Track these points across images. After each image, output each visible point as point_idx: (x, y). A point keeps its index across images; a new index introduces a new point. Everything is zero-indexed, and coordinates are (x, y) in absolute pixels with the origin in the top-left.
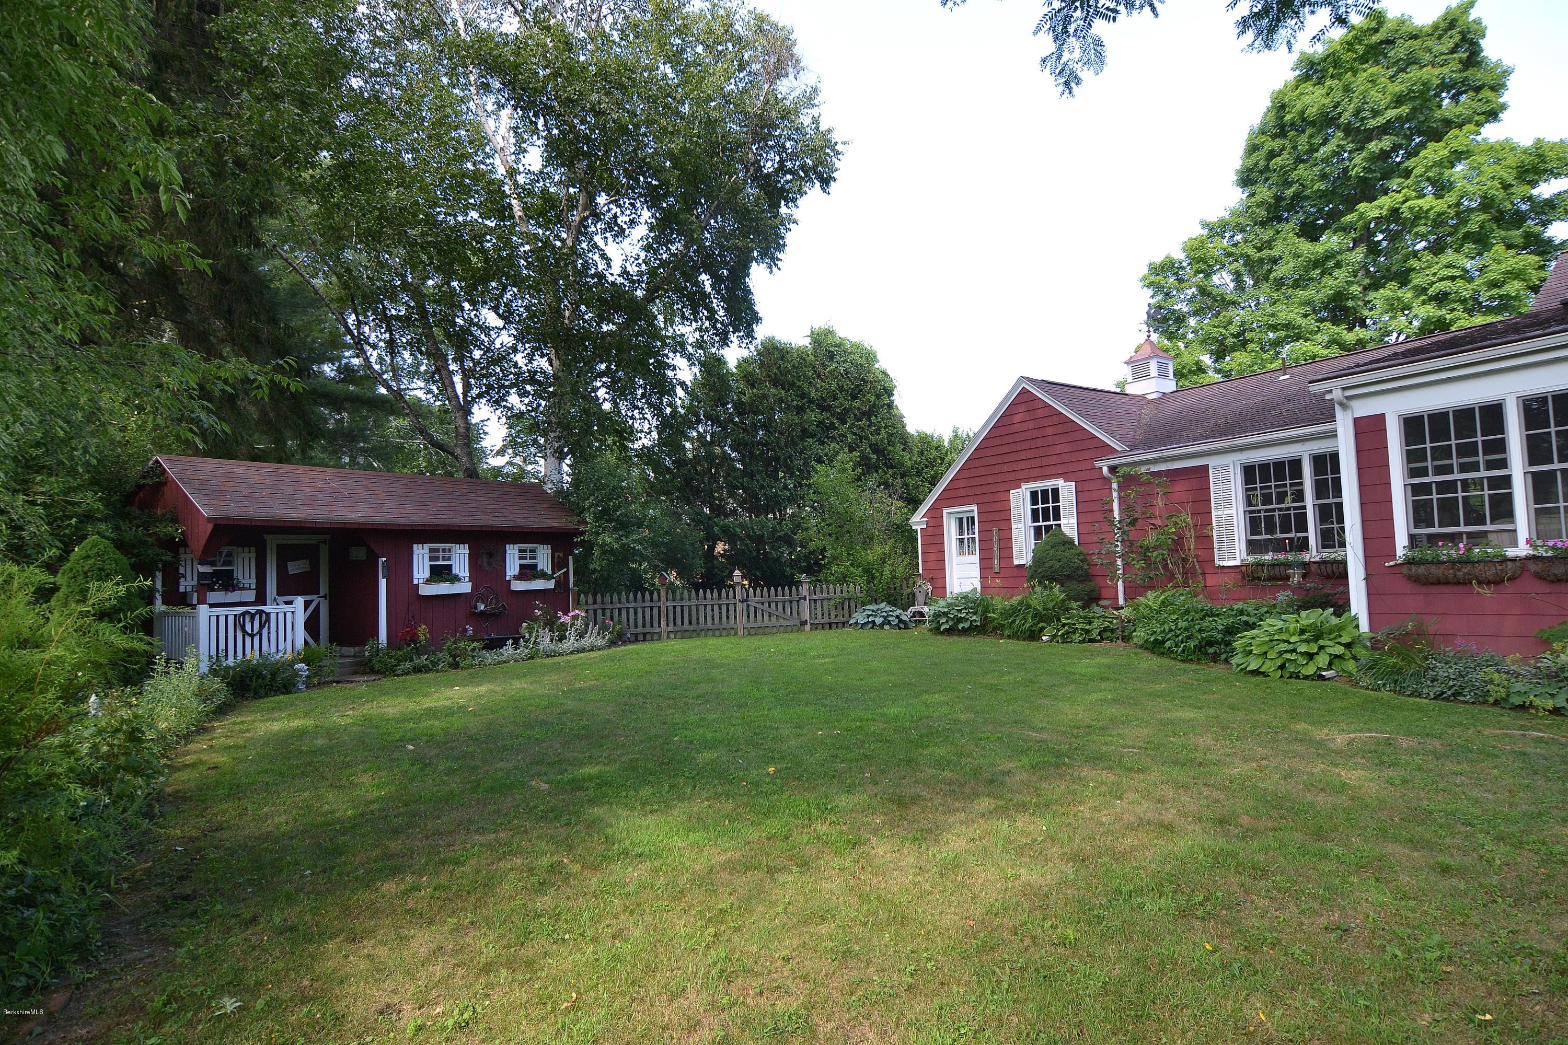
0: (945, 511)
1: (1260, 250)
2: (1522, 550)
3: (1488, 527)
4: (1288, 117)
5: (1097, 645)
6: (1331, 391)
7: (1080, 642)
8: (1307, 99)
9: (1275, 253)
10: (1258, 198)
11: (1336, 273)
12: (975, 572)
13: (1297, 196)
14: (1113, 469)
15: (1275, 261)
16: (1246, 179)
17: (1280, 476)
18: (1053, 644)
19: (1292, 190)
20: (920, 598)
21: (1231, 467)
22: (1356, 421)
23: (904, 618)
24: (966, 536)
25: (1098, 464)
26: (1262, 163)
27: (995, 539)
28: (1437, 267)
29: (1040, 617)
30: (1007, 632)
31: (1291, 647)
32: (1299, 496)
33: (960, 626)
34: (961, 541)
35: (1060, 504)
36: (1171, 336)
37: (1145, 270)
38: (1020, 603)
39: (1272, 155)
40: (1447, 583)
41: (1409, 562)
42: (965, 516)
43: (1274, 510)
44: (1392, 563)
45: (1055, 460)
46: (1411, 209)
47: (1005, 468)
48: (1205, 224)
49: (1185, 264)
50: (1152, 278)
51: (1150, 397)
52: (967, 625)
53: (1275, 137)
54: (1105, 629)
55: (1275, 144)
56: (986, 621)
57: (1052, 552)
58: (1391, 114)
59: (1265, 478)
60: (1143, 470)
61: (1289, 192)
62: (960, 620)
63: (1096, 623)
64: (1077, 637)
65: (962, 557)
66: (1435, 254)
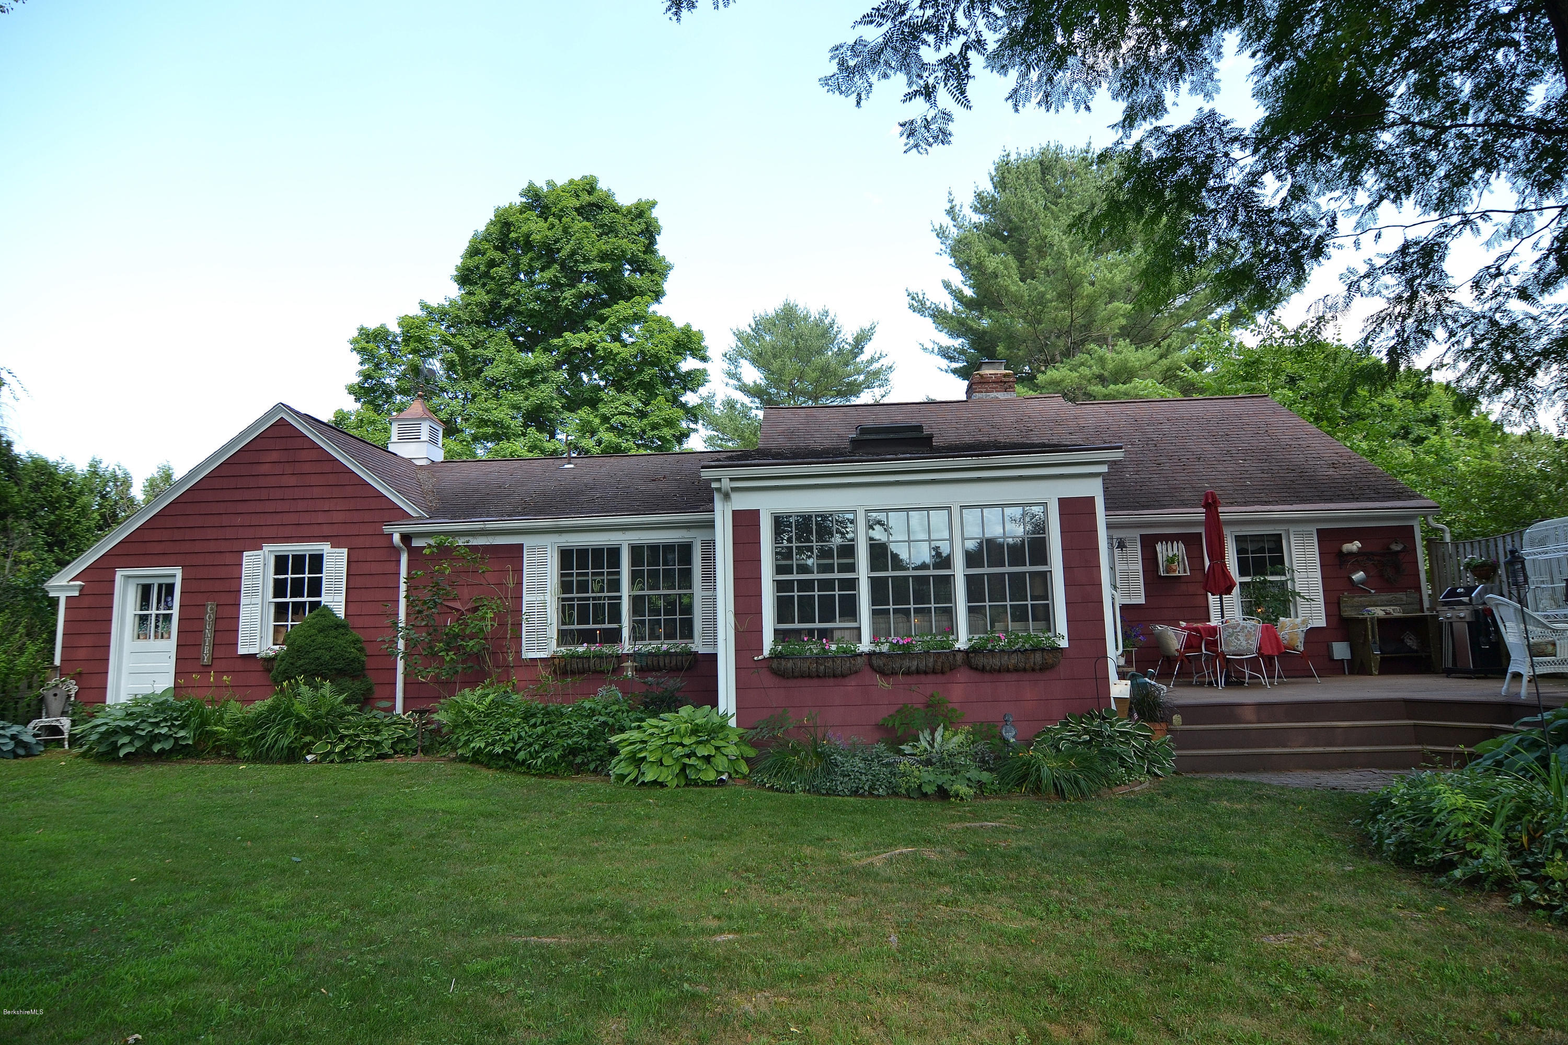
0: (120, 574)
1: (474, 347)
2: (865, 645)
3: (837, 624)
4: (513, 235)
5: (390, 761)
6: (719, 480)
7: (367, 759)
8: (533, 227)
9: (488, 353)
10: (476, 298)
11: (542, 386)
12: (170, 665)
13: (509, 310)
14: (406, 538)
15: (489, 361)
16: (465, 278)
17: (598, 564)
18: (325, 764)
19: (508, 301)
20: (55, 704)
21: (549, 549)
22: (735, 513)
23: (27, 738)
24: (153, 612)
25: (387, 529)
26: (482, 268)
27: (209, 616)
28: (618, 402)
29: (305, 727)
30: (246, 752)
31: (687, 751)
32: (615, 585)
33: (156, 748)
34: (143, 619)
35: (324, 575)
36: (377, 409)
37: (355, 334)
38: (273, 709)
39: (492, 264)
40: (810, 676)
41: (776, 656)
42: (156, 582)
43: (588, 599)
44: (760, 657)
45: (321, 518)
46: (604, 349)
47: (239, 520)
48: (424, 306)
49: (399, 339)
50: (364, 344)
51: (418, 463)
52: (168, 745)
53: (496, 248)
54: (400, 739)
55: (497, 255)
56: (204, 735)
57: (320, 639)
58: (597, 265)
59: (582, 565)
60: (461, 542)
61: (505, 303)
62: (156, 738)
63: (385, 734)
64: (361, 753)
65: (142, 643)
66: (619, 391)
